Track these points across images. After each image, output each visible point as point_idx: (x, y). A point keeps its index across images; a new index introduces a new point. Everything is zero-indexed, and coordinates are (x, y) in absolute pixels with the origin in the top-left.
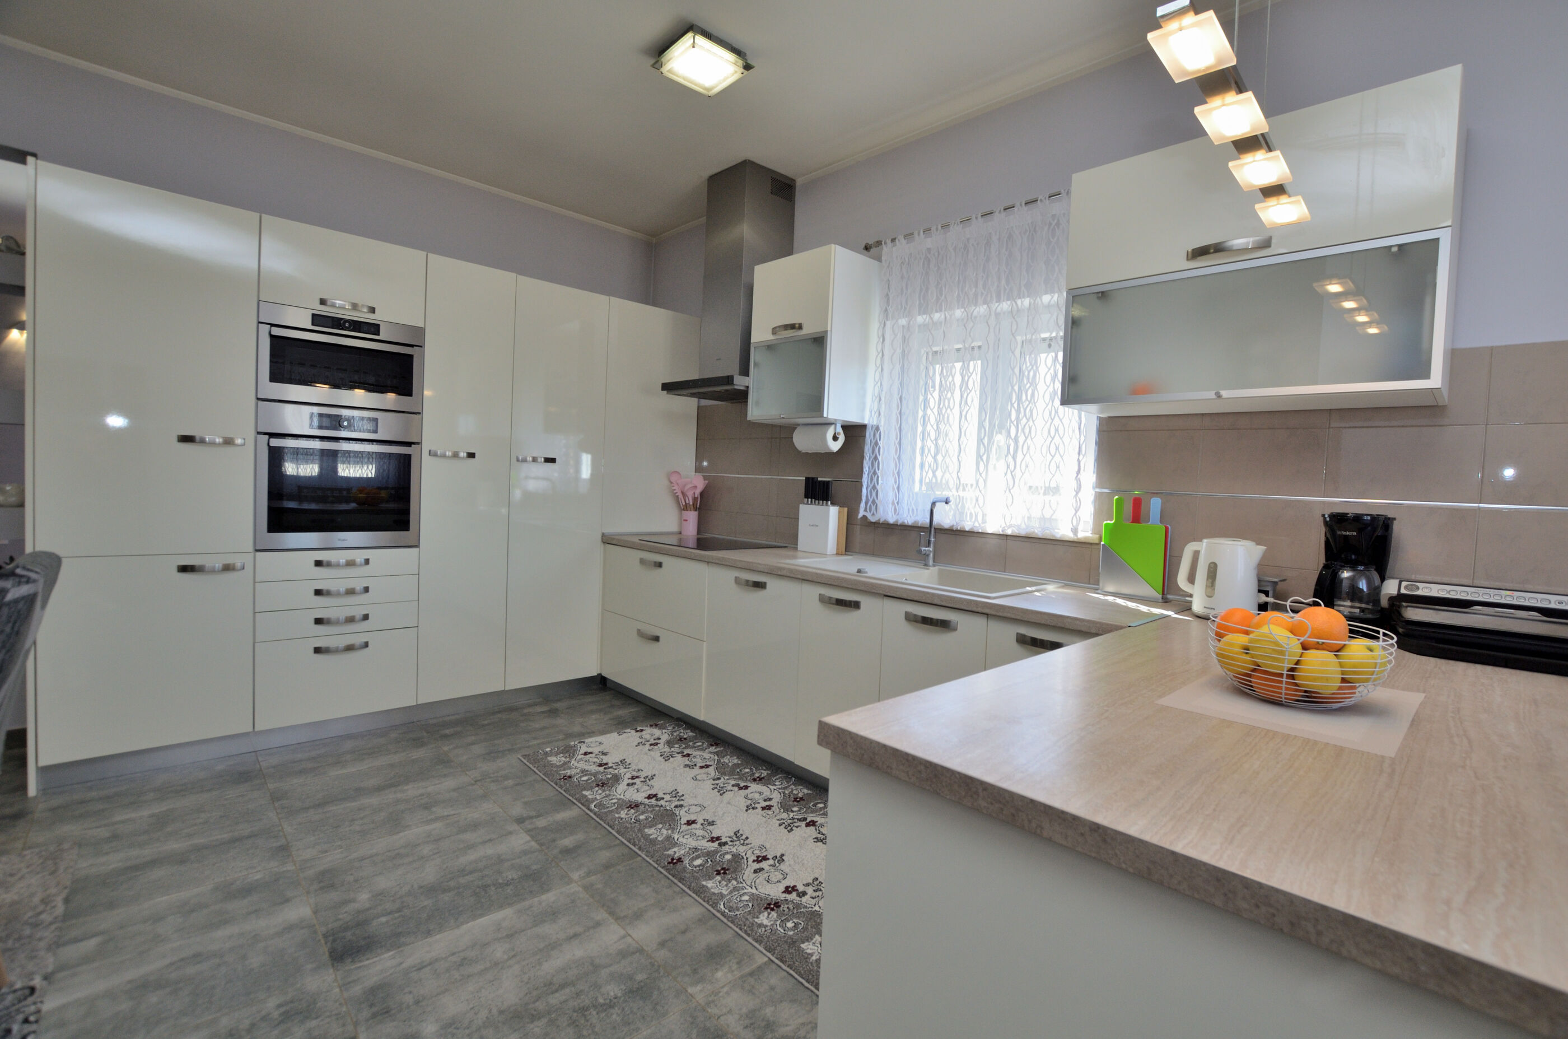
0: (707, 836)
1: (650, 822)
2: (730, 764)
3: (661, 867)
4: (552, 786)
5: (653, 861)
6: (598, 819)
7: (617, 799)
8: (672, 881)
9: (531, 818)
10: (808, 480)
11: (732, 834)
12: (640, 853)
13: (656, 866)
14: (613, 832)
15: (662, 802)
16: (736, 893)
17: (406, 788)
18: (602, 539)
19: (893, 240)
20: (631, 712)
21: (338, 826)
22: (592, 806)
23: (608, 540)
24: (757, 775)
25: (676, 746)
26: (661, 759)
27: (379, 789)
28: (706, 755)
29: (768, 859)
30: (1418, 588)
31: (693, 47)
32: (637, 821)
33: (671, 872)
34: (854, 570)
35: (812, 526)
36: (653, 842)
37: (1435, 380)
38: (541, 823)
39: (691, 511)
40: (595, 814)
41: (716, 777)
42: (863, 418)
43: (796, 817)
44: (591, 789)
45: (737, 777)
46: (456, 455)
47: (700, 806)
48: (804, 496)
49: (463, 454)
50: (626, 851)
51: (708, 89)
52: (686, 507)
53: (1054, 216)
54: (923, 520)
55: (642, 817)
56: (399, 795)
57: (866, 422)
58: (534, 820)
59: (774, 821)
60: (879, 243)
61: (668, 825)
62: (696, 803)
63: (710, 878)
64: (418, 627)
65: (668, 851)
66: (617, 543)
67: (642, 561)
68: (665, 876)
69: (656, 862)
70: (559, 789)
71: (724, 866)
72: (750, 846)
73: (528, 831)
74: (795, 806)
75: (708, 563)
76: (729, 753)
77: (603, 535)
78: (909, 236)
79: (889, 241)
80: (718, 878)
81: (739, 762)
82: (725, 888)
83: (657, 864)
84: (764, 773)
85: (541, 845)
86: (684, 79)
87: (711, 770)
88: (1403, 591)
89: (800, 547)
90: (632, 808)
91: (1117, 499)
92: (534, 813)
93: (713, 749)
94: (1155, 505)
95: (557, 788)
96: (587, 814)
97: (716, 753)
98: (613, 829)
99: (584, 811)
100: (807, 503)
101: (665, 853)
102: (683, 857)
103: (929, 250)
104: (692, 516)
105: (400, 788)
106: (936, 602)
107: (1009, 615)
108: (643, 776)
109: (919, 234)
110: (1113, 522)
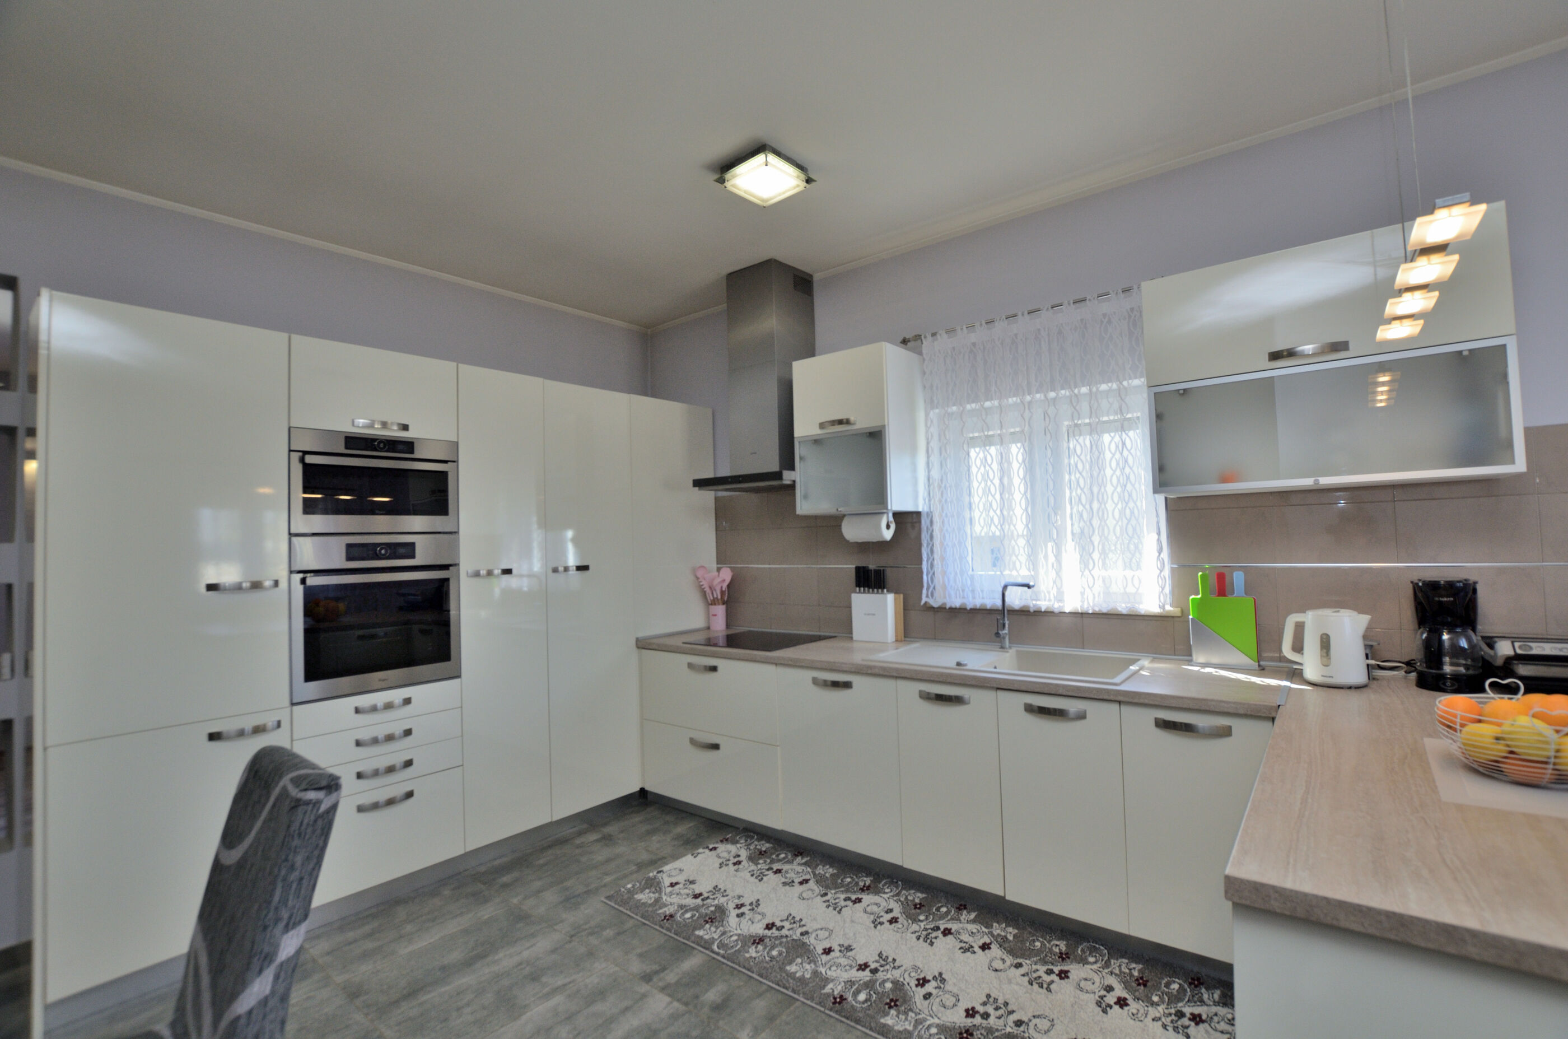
0: (854, 965)
1: (786, 956)
2: (828, 875)
3: (828, 1009)
4: (656, 930)
5: (817, 1004)
6: (729, 963)
7: (736, 935)
8: (848, 1024)
9: (657, 972)
10: (858, 569)
11: (877, 958)
12: (796, 996)
13: (822, 1009)
14: (754, 976)
15: (784, 932)
16: (921, 1027)
17: (496, 957)
18: (637, 644)
19: (934, 335)
20: (690, 827)
21: (446, 1020)
22: (715, 947)
23: (643, 645)
24: (861, 884)
25: (761, 861)
26: (753, 879)
27: (468, 963)
28: (796, 868)
29: (929, 981)
30: (1531, 648)
31: (766, 165)
32: (772, 958)
33: (843, 1014)
34: (953, 664)
35: (869, 614)
36: (802, 980)
37: (1520, 465)
38: (671, 977)
39: (719, 604)
40: (723, 957)
41: (822, 893)
42: (917, 506)
43: (928, 927)
44: (701, 927)
45: (842, 889)
46: (490, 573)
47: (826, 929)
48: (854, 584)
49: (497, 572)
50: (780, 997)
51: (763, 200)
52: (714, 602)
53: (1104, 315)
54: (998, 603)
55: (775, 953)
56: (495, 968)
57: (920, 509)
58: (662, 975)
59: (909, 935)
60: (918, 337)
61: (806, 958)
62: (820, 927)
63: (887, 1014)
64: (462, 765)
65: (824, 989)
66: (657, 648)
67: (690, 666)
68: (837, 1019)
69: (820, 1004)
70: (668, 933)
71: (891, 997)
72: (902, 969)
73: (663, 989)
74: (919, 914)
75: (776, 664)
76: (818, 862)
77: (638, 640)
78: (951, 331)
79: (929, 337)
80: (893, 1012)
81: (835, 871)
82: (907, 1023)
83: (822, 1006)
84: (868, 881)
85: (686, 1004)
86: (745, 192)
87: (812, 884)
88: (1519, 651)
89: (856, 635)
90: (758, 943)
91: (1201, 576)
92: (656, 967)
93: (799, 859)
94: (1238, 579)
95: (664, 931)
96: (714, 958)
97: (805, 864)
98: (753, 972)
99: (708, 955)
100: (860, 592)
101: (823, 992)
102: (844, 994)
103: (974, 344)
104: (720, 610)
105: (490, 959)
106: (1060, 692)
107: (1146, 701)
108: (747, 903)
109: (962, 329)
110: (1199, 596)
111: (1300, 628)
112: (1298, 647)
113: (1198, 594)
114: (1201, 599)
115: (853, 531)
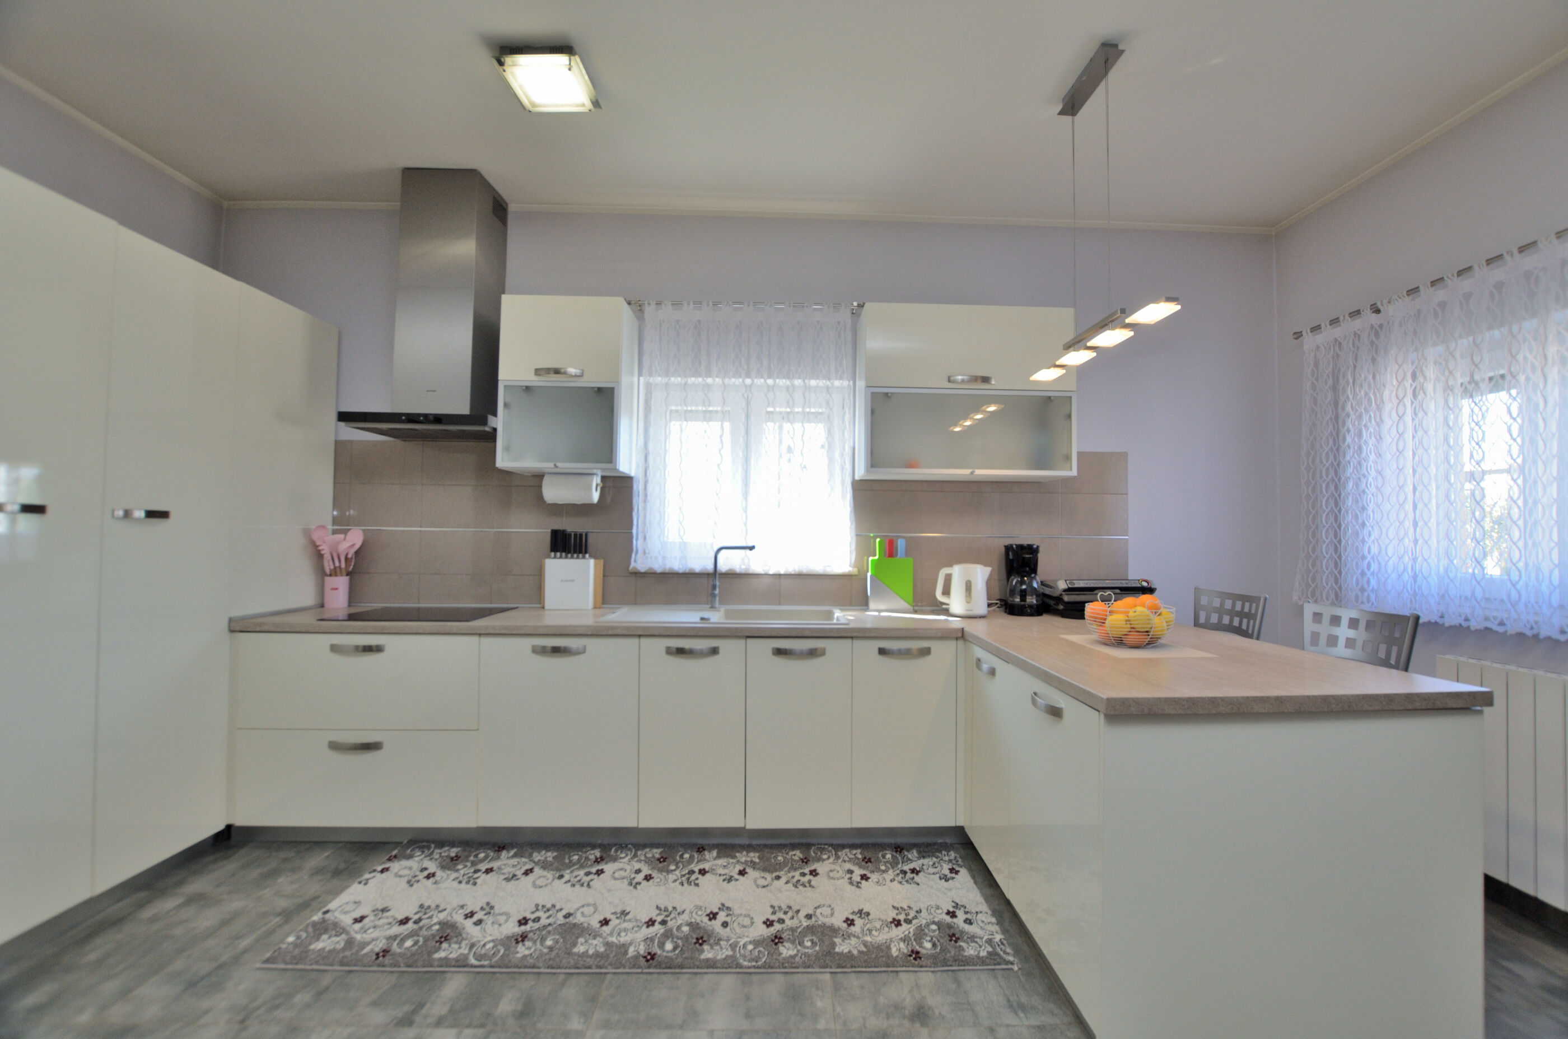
0: (641, 925)
1: (564, 941)
2: (550, 859)
3: (646, 968)
4: (375, 971)
5: (630, 968)
6: (504, 970)
7: (489, 942)
8: (672, 973)
9: (414, 1012)
10: (555, 534)
11: (658, 912)
12: (603, 971)
13: (640, 970)
14: (542, 970)
15: (544, 921)
16: (738, 949)
18: (229, 626)
19: (659, 304)
20: (328, 857)
22: (473, 961)
23: (238, 627)
24: (592, 857)
25: (460, 867)
26: (463, 886)
28: (507, 862)
29: (717, 913)
30: (1074, 584)
32: (551, 949)
33: (663, 966)
34: (698, 620)
35: (566, 581)
36: (597, 955)
38: (438, 1008)
39: (342, 575)
40: (492, 966)
41: (557, 875)
42: (630, 469)
43: (683, 873)
44: (438, 949)
45: (575, 867)
47: (588, 905)
48: (549, 550)
50: (586, 977)
51: (534, 105)
52: (334, 573)
54: (709, 567)
55: (549, 942)
57: (633, 474)
58: (424, 1011)
59: (673, 885)
60: (643, 302)
61: (587, 935)
62: (580, 905)
63: (703, 951)
65: (627, 954)
66: (272, 629)
67: (334, 648)
68: (659, 973)
69: (634, 967)
70: (396, 969)
71: (695, 936)
72: (687, 912)
73: (439, 1023)
74: (668, 866)
75: (480, 635)
76: (530, 851)
77: (231, 620)
78: (677, 304)
79: (653, 306)
80: (706, 947)
81: (555, 854)
82: (724, 951)
83: (638, 968)
84: (597, 853)
85: (482, 1026)
86: (521, 87)
87: (537, 871)
88: (1070, 586)
89: (548, 605)
90: (523, 941)
91: (880, 542)
92: (407, 1008)
93: (504, 853)
94: (901, 544)
95: (389, 969)
96: (479, 973)
97: (515, 856)
98: (539, 968)
99: (470, 972)
100: (555, 557)
101: (628, 956)
102: (650, 951)
103: (699, 321)
104: (342, 583)
108: (477, 909)
109: (689, 304)
110: (877, 557)
111: (948, 579)
112: (946, 592)
113: (875, 555)
114: (878, 560)
115: (553, 492)
